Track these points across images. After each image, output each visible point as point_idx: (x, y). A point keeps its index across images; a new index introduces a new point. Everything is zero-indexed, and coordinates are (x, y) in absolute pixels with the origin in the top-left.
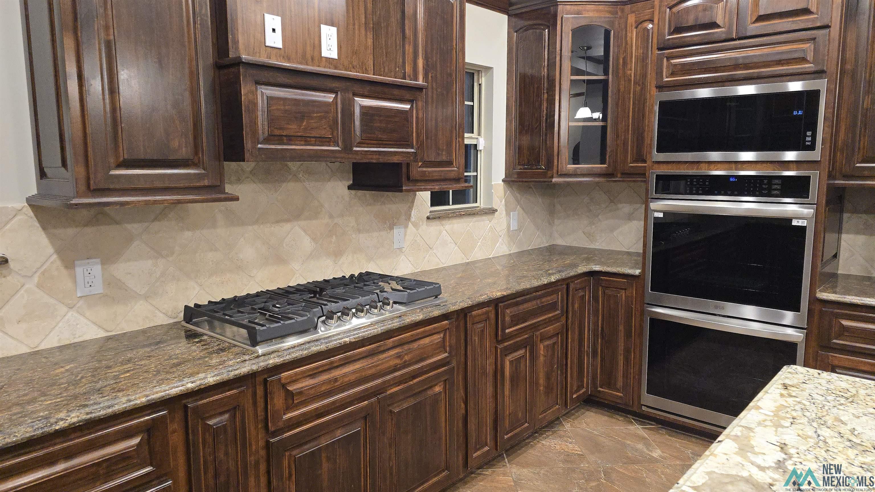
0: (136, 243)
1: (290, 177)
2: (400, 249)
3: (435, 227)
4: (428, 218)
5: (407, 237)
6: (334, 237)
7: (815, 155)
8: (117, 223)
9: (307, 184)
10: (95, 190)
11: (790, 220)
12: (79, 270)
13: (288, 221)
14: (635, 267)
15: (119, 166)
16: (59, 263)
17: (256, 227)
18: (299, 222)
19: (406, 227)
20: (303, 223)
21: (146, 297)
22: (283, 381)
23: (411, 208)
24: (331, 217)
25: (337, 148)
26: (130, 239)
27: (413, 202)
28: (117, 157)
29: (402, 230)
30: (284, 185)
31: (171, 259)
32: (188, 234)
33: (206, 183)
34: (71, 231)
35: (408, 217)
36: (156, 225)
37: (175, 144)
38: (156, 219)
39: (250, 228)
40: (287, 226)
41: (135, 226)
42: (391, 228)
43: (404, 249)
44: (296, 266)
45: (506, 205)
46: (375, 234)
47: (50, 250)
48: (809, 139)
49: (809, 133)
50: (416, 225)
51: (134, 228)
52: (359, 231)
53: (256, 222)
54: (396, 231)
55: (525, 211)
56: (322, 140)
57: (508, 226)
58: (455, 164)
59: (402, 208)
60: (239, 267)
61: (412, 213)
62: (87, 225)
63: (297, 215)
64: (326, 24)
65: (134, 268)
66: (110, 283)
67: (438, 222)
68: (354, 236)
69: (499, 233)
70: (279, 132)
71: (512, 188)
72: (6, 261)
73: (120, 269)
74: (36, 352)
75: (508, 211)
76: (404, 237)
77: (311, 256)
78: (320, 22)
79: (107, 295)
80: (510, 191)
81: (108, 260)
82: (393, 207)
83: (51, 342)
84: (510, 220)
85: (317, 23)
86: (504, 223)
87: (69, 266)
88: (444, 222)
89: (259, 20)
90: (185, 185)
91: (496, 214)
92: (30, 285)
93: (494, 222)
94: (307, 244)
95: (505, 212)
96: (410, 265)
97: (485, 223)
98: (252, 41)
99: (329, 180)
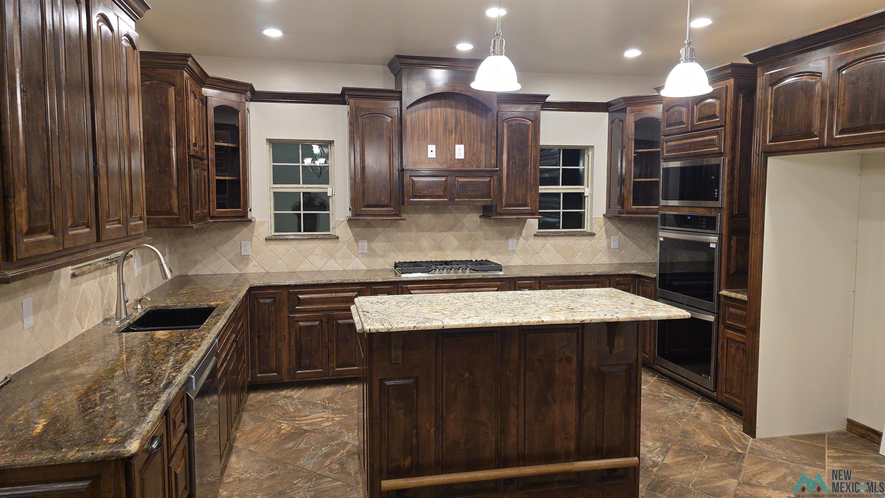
1: (448, 211)
2: (514, 251)
3: (540, 241)
4: (535, 235)
5: (519, 245)
6: (471, 241)
7: (718, 204)
9: (457, 215)
10: (356, 215)
11: (709, 244)
12: (360, 243)
13: (446, 231)
14: (654, 273)
15: (364, 207)
16: (354, 240)
17: (429, 233)
18: (451, 232)
19: (518, 239)
20: (454, 233)
21: (382, 257)
22: (408, 288)
23: (522, 229)
24: (469, 230)
25: (447, 200)
26: (378, 234)
27: (524, 226)
28: (363, 203)
29: (515, 241)
30: (444, 215)
31: (392, 243)
32: (400, 233)
33: (393, 213)
34: (358, 229)
35: (520, 234)
36: (388, 229)
37: (383, 199)
38: (388, 227)
39: (427, 233)
40: (445, 234)
41: (380, 229)
42: (507, 239)
43: (516, 252)
44: (449, 253)
45: (606, 231)
46: (496, 241)
47: (352, 235)
48: (716, 193)
49: (716, 190)
50: (525, 238)
51: (380, 230)
52: (486, 239)
53: (430, 231)
54: (510, 241)
55: (627, 236)
56: (441, 197)
57: (609, 245)
58: (529, 206)
59: (516, 228)
60: (421, 250)
61: (523, 232)
62: (364, 227)
63: (450, 229)
64: (458, 144)
65: (379, 245)
66: (370, 249)
67: (543, 238)
68: (483, 241)
69: (600, 249)
70: (419, 194)
71: (613, 220)
72: (338, 238)
73: (374, 245)
74: (345, 271)
75: (608, 235)
76: (517, 244)
77: (457, 249)
78: (455, 144)
79: (368, 254)
80: (610, 222)
81: (370, 241)
82: (509, 228)
83: (350, 268)
84: (611, 241)
85: (453, 145)
86: (604, 242)
87: (357, 241)
88: (548, 238)
89: (425, 148)
90: (386, 214)
91: (596, 236)
92: (345, 247)
93: (594, 241)
94: (455, 243)
95: (605, 236)
96: (521, 260)
97: (585, 241)
98: (422, 157)
99: (469, 213)
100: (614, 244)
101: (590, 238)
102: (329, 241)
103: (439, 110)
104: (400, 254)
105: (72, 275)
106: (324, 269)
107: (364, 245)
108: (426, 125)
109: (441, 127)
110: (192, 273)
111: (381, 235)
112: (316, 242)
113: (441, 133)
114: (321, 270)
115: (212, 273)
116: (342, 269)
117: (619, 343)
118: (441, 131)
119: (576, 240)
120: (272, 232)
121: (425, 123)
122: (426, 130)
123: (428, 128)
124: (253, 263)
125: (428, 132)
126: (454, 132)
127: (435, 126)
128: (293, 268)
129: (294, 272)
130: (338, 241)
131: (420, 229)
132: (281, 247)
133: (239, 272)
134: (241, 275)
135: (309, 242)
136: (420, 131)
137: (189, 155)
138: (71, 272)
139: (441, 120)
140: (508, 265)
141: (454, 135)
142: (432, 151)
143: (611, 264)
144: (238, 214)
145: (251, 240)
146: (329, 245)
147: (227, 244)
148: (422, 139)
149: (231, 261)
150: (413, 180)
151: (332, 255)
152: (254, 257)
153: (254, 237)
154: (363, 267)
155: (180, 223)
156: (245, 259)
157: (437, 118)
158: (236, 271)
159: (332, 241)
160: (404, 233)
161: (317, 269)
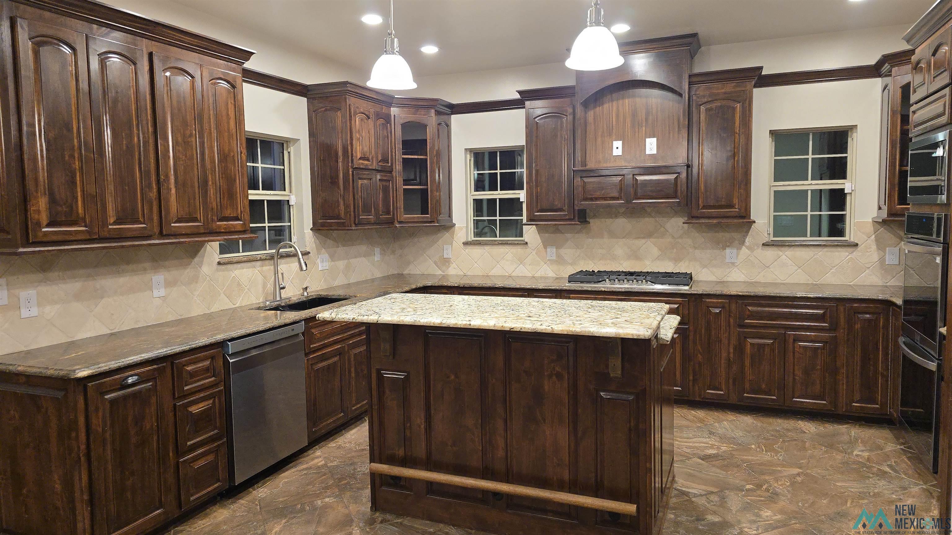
0: (569, 242)
2: (733, 264)
3: (771, 253)
4: (763, 245)
5: (740, 256)
6: (675, 249)
8: (562, 233)
12: (548, 250)
13: (644, 238)
15: (538, 211)
16: (542, 246)
17: (624, 240)
19: (740, 249)
20: (652, 240)
21: (571, 264)
23: (745, 236)
24: (673, 237)
25: (622, 202)
27: (747, 232)
28: (537, 207)
29: (735, 251)
31: (582, 250)
33: (567, 217)
34: (546, 235)
35: (743, 243)
36: (577, 235)
37: (556, 203)
38: (577, 232)
40: (643, 241)
41: (569, 235)
42: (724, 248)
43: (736, 264)
44: (647, 262)
45: (877, 241)
47: (540, 241)
50: (749, 248)
52: (695, 248)
53: (624, 237)
54: (728, 251)
57: (882, 260)
58: (737, 207)
59: (736, 235)
60: (614, 258)
61: (746, 241)
62: (551, 233)
63: (649, 235)
64: (649, 138)
65: (568, 252)
66: (559, 256)
67: (775, 248)
68: (691, 250)
69: (867, 266)
70: (590, 197)
71: (889, 226)
72: (527, 243)
73: (563, 251)
74: (534, 277)
75: (881, 245)
76: (738, 254)
77: (658, 258)
78: (646, 137)
79: (557, 261)
80: (884, 228)
81: (558, 247)
82: (727, 235)
83: (538, 274)
84: (885, 255)
85: (644, 138)
86: (874, 255)
87: (545, 247)
88: (783, 249)
89: (610, 144)
90: (560, 218)
91: (859, 248)
92: (534, 253)
93: (856, 254)
94: (655, 251)
95: (874, 247)
96: (743, 275)
97: (842, 254)
98: (607, 155)
99: (673, 217)
100: (891, 258)
101: (850, 250)
102: (519, 247)
103: (627, 101)
104: (590, 262)
105: (218, 263)
106: (513, 274)
107: (552, 251)
108: (611, 120)
109: (628, 120)
110: (406, 272)
111: (570, 242)
112: (507, 247)
113: (629, 127)
114: (512, 275)
115: (421, 273)
116: (531, 275)
117: (614, 365)
118: (629, 125)
119: (827, 251)
120: (471, 237)
121: (610, 118)
122: (611, 125)
123: (614, 123)
124: (453, 265)
125: (614, 128)
126: (644, 125)
127: (621, 119)
128: (486, 272)
129: (487, 276)
130: (527, 247)
131: (613, 235)
132: (477, 251)
133: (442, 273)
134: (444, 276)
135: (501, 247)
136: (605, 126)
137: (352, 167)
138: (218, 260)
139: (629, 111)
140: (725, 280)
141: (644, 128)
142: (617, 148)
143: (886, 287)
144: (425, 220)
145: (452, 244)
146: (518, 250)
147: (432, 248)
148: (607, 136)
149: (435, 263)
150: (584, 181)
151: (521, 261)
152: (454, 260)
153: (454, 242)
154: (551, 274)
155: (345, 227)
156: (446, 262)
157: (625, 111)
158: (440, 272)
159: (522, 246)
160: (595, 240)
161: (507, 274)
